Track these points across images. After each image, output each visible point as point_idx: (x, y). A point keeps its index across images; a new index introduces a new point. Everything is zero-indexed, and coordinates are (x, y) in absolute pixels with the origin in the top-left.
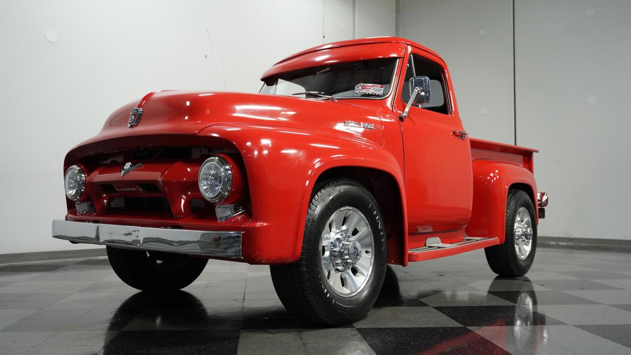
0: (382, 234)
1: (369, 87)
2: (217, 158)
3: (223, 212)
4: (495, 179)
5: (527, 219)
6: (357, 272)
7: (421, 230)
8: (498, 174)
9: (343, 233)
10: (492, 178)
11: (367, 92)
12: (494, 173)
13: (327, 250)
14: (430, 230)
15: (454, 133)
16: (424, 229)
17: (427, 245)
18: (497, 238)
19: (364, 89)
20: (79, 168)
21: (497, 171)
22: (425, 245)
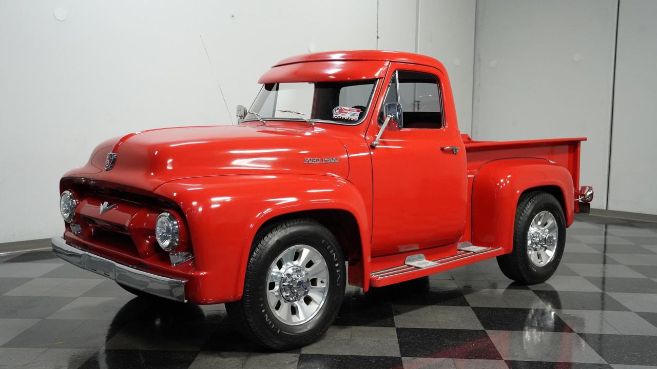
0: (337, 265)
1: (346, 111)
2: (169, 214)
3: (176, 259)
4: (504, 184)
5: (551, 222)
6: (311, 300)
7: (402, 249)
8: (509, 179)
9: (295, 267)
10: (501, 184)
11: (343, 117)
12: (505, 178)
13: (277, 285)
14: (416, 247)
15: (442, 149)
16: (406, 248)
17: (406, 263)
18: (501, 248)
19: (341, 112)
20: (70, 194)
21: (509, 176)
22: (405, 264)
